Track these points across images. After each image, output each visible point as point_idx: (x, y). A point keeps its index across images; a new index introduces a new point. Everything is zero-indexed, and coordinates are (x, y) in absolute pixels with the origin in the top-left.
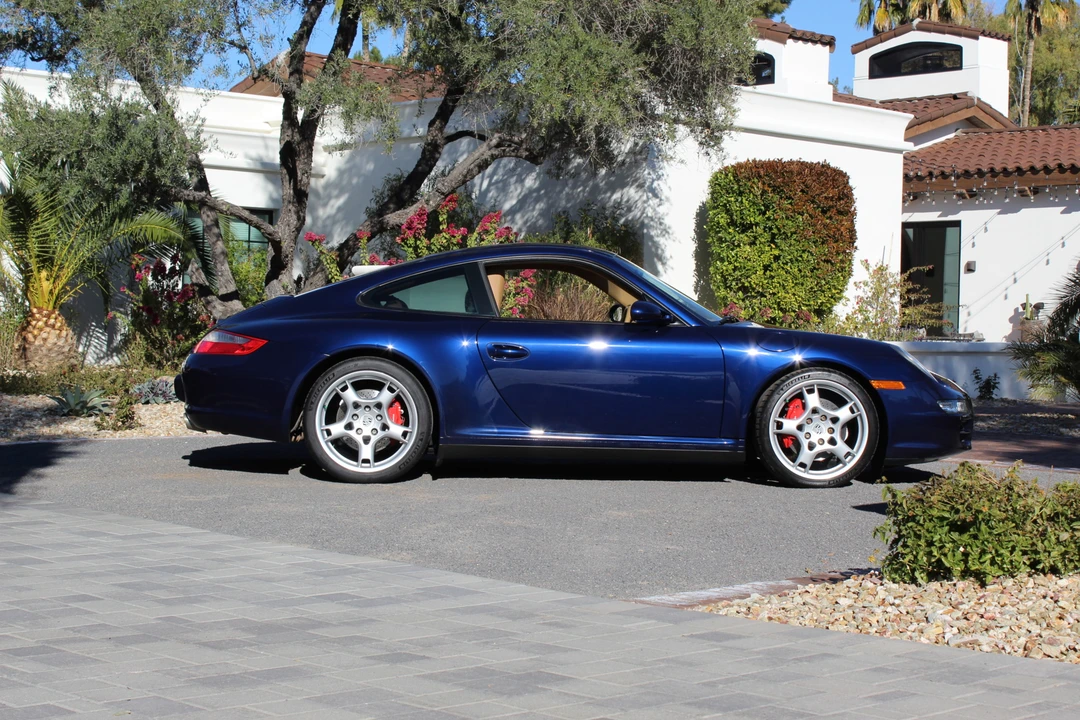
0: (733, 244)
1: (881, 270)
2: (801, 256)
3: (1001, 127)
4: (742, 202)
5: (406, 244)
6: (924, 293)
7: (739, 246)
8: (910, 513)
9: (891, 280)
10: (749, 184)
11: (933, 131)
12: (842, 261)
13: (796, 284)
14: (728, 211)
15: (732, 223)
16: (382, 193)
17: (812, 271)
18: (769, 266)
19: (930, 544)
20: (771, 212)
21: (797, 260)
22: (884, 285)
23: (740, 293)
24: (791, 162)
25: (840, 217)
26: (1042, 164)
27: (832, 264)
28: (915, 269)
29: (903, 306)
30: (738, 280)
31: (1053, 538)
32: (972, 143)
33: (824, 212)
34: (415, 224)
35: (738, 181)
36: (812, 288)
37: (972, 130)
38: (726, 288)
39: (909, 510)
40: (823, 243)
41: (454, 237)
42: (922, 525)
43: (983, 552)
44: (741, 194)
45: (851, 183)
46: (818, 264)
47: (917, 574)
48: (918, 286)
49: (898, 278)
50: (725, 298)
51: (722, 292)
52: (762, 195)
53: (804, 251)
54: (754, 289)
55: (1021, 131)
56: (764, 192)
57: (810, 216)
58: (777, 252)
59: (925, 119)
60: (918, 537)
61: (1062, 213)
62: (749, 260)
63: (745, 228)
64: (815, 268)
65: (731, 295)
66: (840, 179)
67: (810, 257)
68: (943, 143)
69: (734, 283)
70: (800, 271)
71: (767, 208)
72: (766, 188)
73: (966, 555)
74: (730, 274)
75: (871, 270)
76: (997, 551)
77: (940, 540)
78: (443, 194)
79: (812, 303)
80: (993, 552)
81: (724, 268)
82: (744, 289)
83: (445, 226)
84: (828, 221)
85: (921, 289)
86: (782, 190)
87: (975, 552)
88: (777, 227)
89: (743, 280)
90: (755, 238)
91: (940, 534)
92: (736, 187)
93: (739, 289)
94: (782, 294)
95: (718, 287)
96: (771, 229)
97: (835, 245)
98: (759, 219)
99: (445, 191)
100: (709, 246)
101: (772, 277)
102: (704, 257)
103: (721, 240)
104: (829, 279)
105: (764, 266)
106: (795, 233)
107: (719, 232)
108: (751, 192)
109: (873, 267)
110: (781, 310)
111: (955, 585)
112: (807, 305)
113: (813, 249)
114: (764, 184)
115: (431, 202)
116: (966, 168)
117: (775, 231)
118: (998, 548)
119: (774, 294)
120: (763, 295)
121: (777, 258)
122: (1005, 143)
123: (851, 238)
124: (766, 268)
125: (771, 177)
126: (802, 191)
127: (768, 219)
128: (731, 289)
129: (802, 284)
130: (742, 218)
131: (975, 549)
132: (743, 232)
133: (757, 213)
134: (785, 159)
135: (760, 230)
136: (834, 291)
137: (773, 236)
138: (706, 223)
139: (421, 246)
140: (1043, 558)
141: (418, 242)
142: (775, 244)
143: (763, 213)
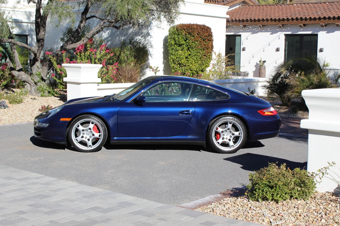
0: (176, 50)
1: (219, 55)
2: (197, 54)
3: (253, 4)
4: (179, 37)
5: (77, 55)
6: (232, 62)
7: (178, 51)
8: (257, 182)
9: (222, 58)
10: (181, 32)
11: (232, 5)
12: (209, 55)
13: (195, 63)
14: (174, 40)
15: (176, 44)
16: (65, 33)
17: (200, 59)
18: (187, 57)
19: (263, 191)
20: (188, 40)
21: (196, 55)
22: (220, 60)
23: (178, 65)
24: (194, 25)
25: (208, 42)
26: (266, 18)
27: (206, 56)
28: (230, 55)
29: (226, 66)
30: (178, 61)
31: (296, 190)
32: (244, 9)
33: (204, 40)
34: (80, 48)
35: (178, 31)
36: (200, 64)
37: (244, 5)
38: (174, 63)
39: (256, 181)
40: (203, 50)
41: (92, 52)
42: (260, 186)
43: (277, 194)
44: (178, 35)
45: (212, 31)
46: (202, 56)
47: (259, 199)
48: (230, 60)
49: (224, 57)
50: (173, 67)
51: (173, 65)
52: (185, 35)
53: (198, 53)
54: (183, 64)
55: (259, 6)
56: (186, 34)
57: (200, 42)
58: (190, 53)
59: (230, 2)
60: (259, 189)
61: (270, 34)
62: (181, 55)
63: (180, 45)
64: (201, 58)
65: (176, 66)
66: (209, 30)
67: (200, 54)
68: (235, 9)
69: (176, 62)
70: (197, 59)
71: (187, 39)
72: (186, 33)
73: (273, 195)
74: (175, 60)
75: (216, 55)
76: (281, 194)
77: (266, 191)
78: (88, 38)
79: (200, 68)
80: (280, 194)
81: (174, 57)
82: (180, 64)
83: (89, 48)
84: (205, 43)
85: (231, 61)
86: (191, 34)
87: (275, 194)
88: (190, 45)
89: (179, 61)
90: (183, 48)
91: (266, 189)
92: (177, 32)
93: (178, 64)
94: (191, 65)
95: (172, 63)
96: (188, 46)
97: (207, 50)
98: (184, 42)
99: (89, 37)
100: (169, 50)
101: (188, 61)
102: (166, 54)
103: (173, 49)
104: (205, 61)
105: (186, 57)
106: (195, 47)
107: (172, 46)
108: (182, 34)
109: (217, 54)
110: (191, 70)
111: (269, 202)
112: (199, 69)
113: (201, 52)
114: (186, 32)
115: (85, 41)
116: (243, 18)
117: (189, 46)
118: (282, 193)
119: (189, 66)
120: (185, 66)
121: (190, 55)
122: (254, 9)
123: (212, 48)
124: (186, 58)
125: (188, 30)
126: (197, 34)
127: (187, 43)
128: (175, 64)
129: (197, 63)
130: (179, 42)
131: (275, 193)
132: (179, 46)
133: (184, 41)
134: (192, 23)
135: (184, 46)
136: (207, 64)
137: (188, 48)
138: (168, 43)
139: (82, 55)
140: (293, 195)
141: (81, 54)
142: (189, 50)
143: (185, 41)
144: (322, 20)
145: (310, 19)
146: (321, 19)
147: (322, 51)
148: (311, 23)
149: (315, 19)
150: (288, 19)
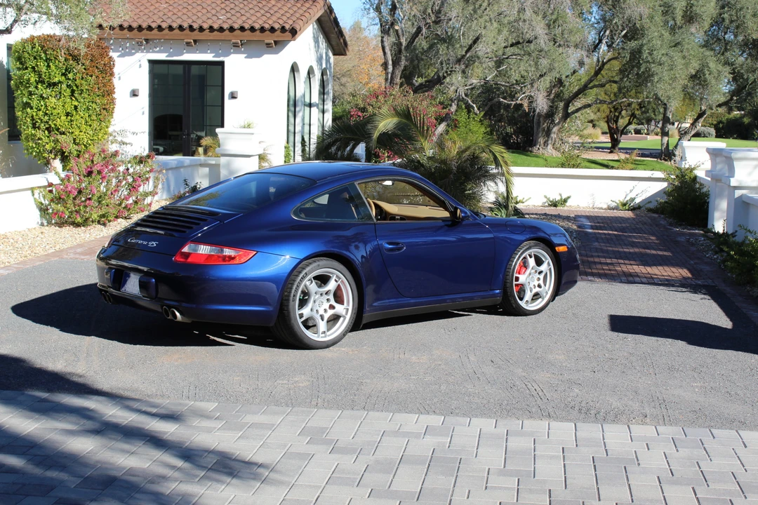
0: (43, 96)
2: (91, 106)
4: (48, 66)
7: (47, 98)
10: (53, 53)
12: (112, 109)
13: (87, 125)
14: (37, 73)
15: (40, 81)
17: (97, 116)
18: (70, 113)
21: (88, 108)
23: (46, 132)
25: (110, 78)
27: (107, 111)
30: (46, 123)
35: (45, 51)
36: (96, 128)
38: (35, 127)
40: (104, 96)
44: (47, 60)
46: (101, 111)
50: (33, 135)
51: (31, 131)
52: (63, 62)
53: (92, 103)
54: (57, 129)
56: (66, 60)
57: (97, 77)
58: (76, 103)
62: (55, 108)
63: (52, 85)
65: (39, 134)
67: (96, 106)
69: (43, 125)
70: (90, 116)
71: (68, 72)
72: (66, 57)
74: (39, 119)
84: (105, 81)
86: (79, 59)
88: (76, 85)
89: (50, 123)
90: (61, 93)
92: (43, 55)
93: (46, 129)
94: (77, 132)
96: (71, 86)
97: (108, 97)
98: (62, 79)
101: (71, 121)
103: (31, 94)
104: (106, 121)
105: (66, 113)
106: (87, 90)
107: (28, 87)
108: (55, 59)
113: (98, 101)
114: (64, 53)
117: (74, 88)
119: (72, 133)
120: (63, 134)
121: (76, 108)
124: (67, 116)
127: (69, 79)
128: (39, 129)
129: (91, 125)
130: (49, 78)
132: (49, 87)
133: (61, 74)
135: (63, 87)
136: (106, 129)
137: (73, 92)
142: (74, 97)
143: (64, 74)
144: (238, 32)
145: (211, 29)
146: (235, 30)
147: (236, 98)
148: (211, 38)
149: (221, 30)
150: (160, 28)
